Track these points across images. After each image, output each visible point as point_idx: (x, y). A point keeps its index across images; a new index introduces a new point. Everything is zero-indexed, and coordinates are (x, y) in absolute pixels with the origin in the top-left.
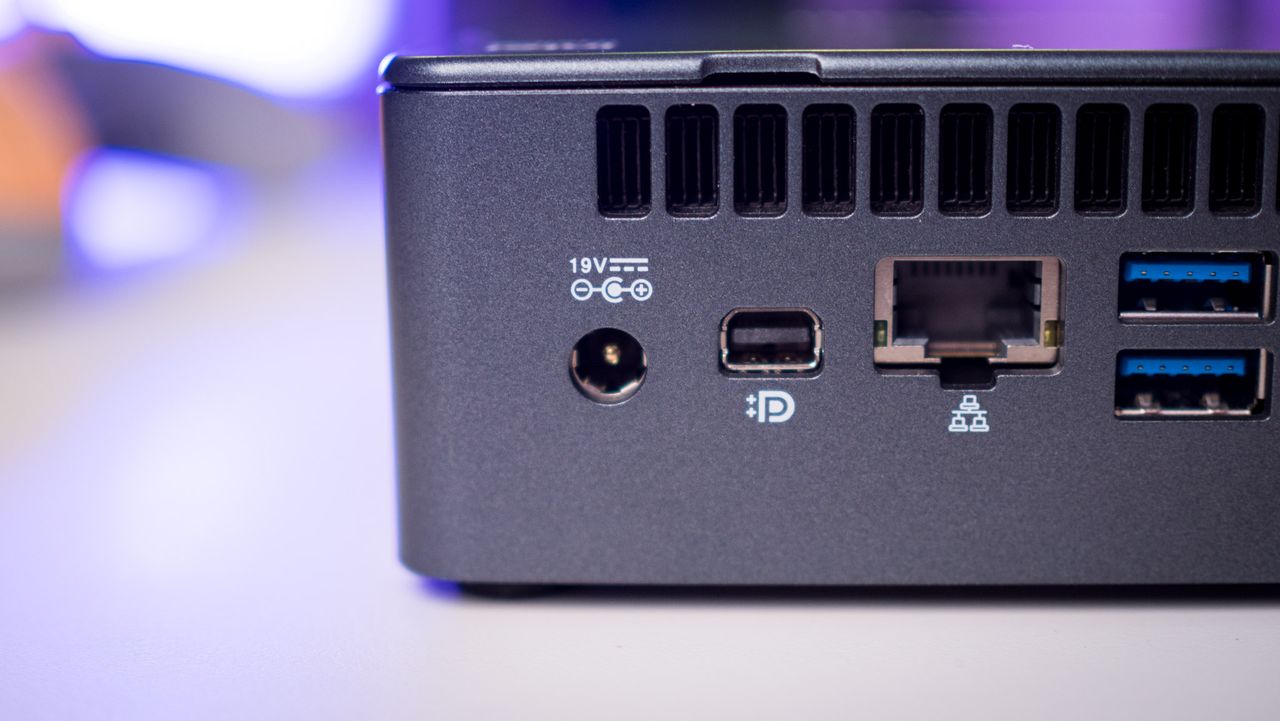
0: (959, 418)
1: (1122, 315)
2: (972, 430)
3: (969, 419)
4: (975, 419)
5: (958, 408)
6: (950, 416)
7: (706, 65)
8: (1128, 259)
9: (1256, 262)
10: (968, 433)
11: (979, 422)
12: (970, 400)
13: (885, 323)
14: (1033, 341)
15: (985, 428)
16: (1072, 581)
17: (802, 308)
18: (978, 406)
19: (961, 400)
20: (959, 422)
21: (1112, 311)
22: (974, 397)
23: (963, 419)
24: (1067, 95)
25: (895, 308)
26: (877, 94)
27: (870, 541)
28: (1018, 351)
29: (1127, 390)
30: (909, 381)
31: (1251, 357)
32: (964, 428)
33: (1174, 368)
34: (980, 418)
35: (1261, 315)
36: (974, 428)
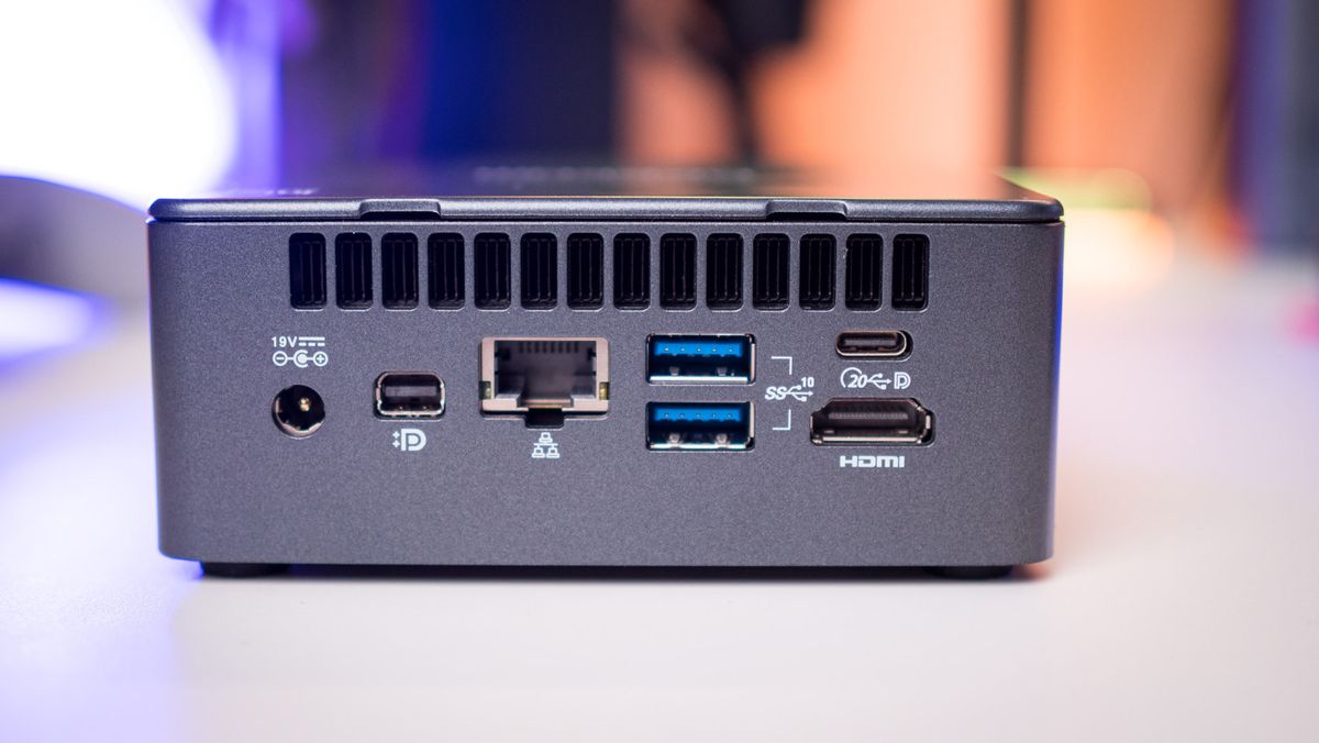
0: (538, 448)
1: (653, 378)
2: (548, 457)
3: (546, 449)
4: (550, 450)
5: (537, 442)
6: (532, 447)
7: (362, 207)
8: (654, 341)
9: (745, 342)
10: (545, 459)
11: (553, 451)
12: (546, 436)
13: (489, 383)
14: (592, 396)
15: (557, 455)
16: (621, 564)
17: (430, 372)
18: (551, 440)
19: (539, 436)
20: (539, 451)
21: (642, 374)
22: (549, 434)
23: (542, 450)
24: (606, 228)
25: (496, 373)
26: (478, 227)
27: (480, 534)
28: (581, 403)
29: (657, 431)
30: (504, 422)
31: (745, 408)
32: (542, 455)
33: (690, 415)
34: (553, 448)
35: (749, 379)
36: (549, 455)
